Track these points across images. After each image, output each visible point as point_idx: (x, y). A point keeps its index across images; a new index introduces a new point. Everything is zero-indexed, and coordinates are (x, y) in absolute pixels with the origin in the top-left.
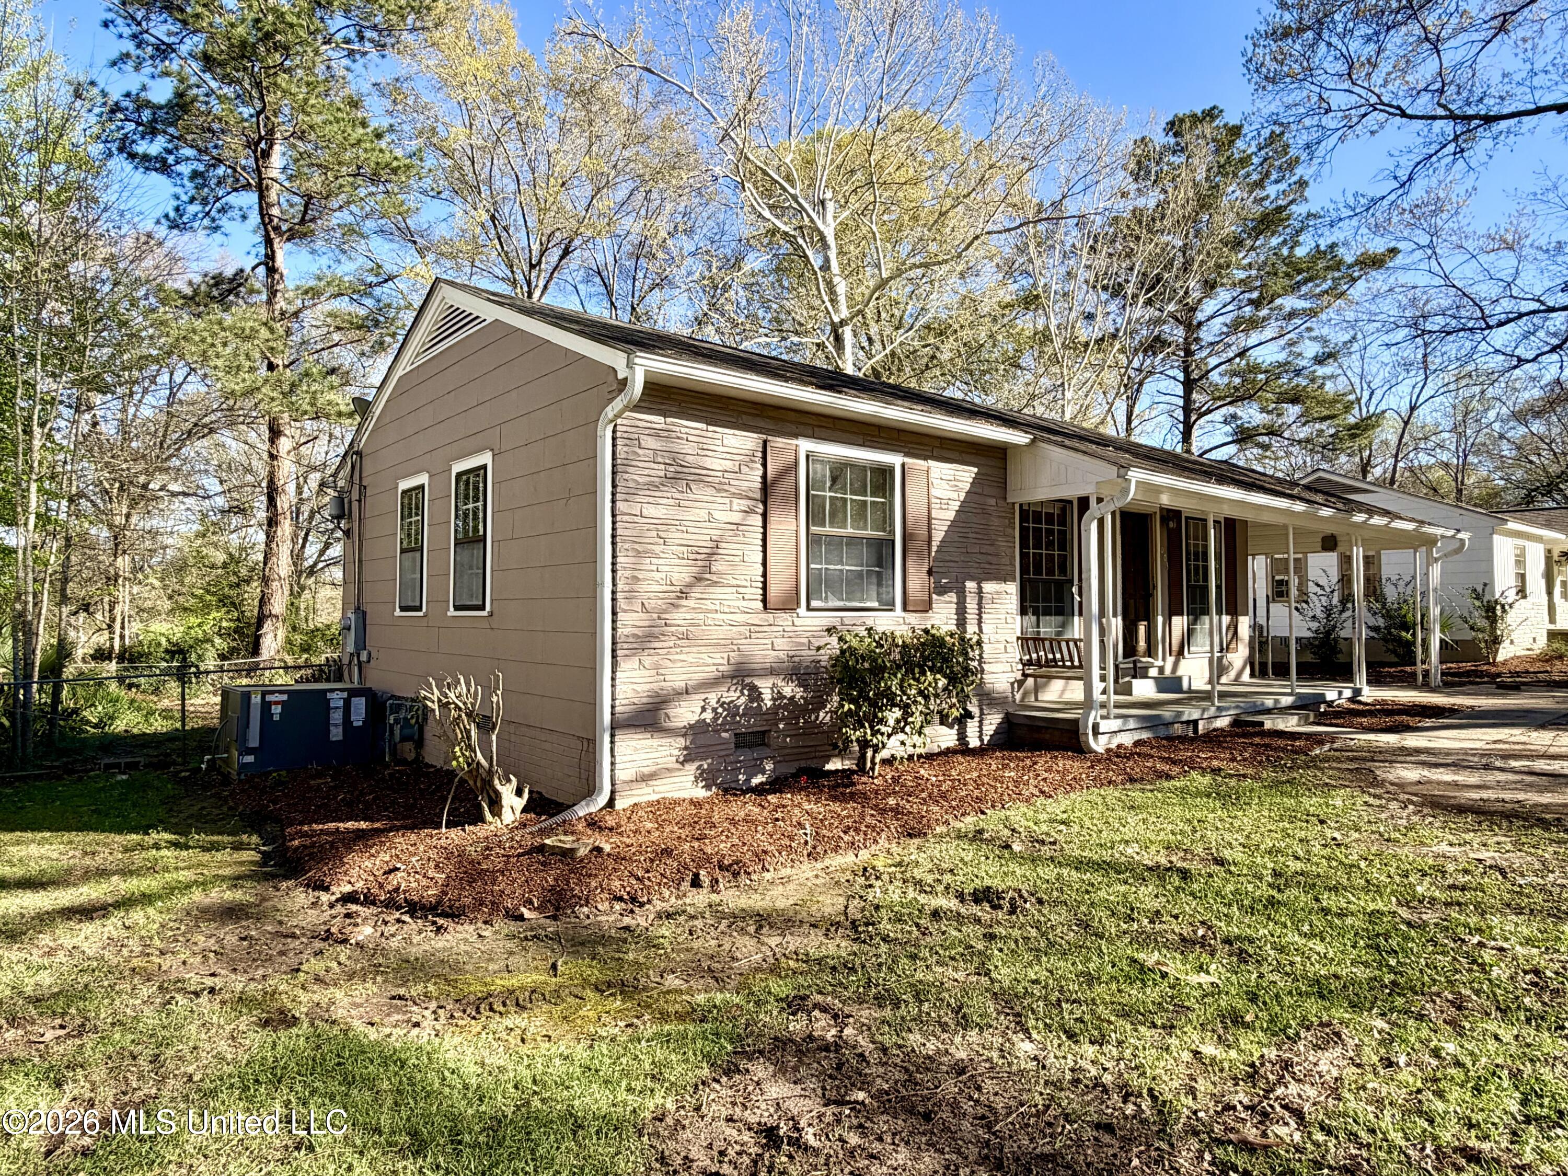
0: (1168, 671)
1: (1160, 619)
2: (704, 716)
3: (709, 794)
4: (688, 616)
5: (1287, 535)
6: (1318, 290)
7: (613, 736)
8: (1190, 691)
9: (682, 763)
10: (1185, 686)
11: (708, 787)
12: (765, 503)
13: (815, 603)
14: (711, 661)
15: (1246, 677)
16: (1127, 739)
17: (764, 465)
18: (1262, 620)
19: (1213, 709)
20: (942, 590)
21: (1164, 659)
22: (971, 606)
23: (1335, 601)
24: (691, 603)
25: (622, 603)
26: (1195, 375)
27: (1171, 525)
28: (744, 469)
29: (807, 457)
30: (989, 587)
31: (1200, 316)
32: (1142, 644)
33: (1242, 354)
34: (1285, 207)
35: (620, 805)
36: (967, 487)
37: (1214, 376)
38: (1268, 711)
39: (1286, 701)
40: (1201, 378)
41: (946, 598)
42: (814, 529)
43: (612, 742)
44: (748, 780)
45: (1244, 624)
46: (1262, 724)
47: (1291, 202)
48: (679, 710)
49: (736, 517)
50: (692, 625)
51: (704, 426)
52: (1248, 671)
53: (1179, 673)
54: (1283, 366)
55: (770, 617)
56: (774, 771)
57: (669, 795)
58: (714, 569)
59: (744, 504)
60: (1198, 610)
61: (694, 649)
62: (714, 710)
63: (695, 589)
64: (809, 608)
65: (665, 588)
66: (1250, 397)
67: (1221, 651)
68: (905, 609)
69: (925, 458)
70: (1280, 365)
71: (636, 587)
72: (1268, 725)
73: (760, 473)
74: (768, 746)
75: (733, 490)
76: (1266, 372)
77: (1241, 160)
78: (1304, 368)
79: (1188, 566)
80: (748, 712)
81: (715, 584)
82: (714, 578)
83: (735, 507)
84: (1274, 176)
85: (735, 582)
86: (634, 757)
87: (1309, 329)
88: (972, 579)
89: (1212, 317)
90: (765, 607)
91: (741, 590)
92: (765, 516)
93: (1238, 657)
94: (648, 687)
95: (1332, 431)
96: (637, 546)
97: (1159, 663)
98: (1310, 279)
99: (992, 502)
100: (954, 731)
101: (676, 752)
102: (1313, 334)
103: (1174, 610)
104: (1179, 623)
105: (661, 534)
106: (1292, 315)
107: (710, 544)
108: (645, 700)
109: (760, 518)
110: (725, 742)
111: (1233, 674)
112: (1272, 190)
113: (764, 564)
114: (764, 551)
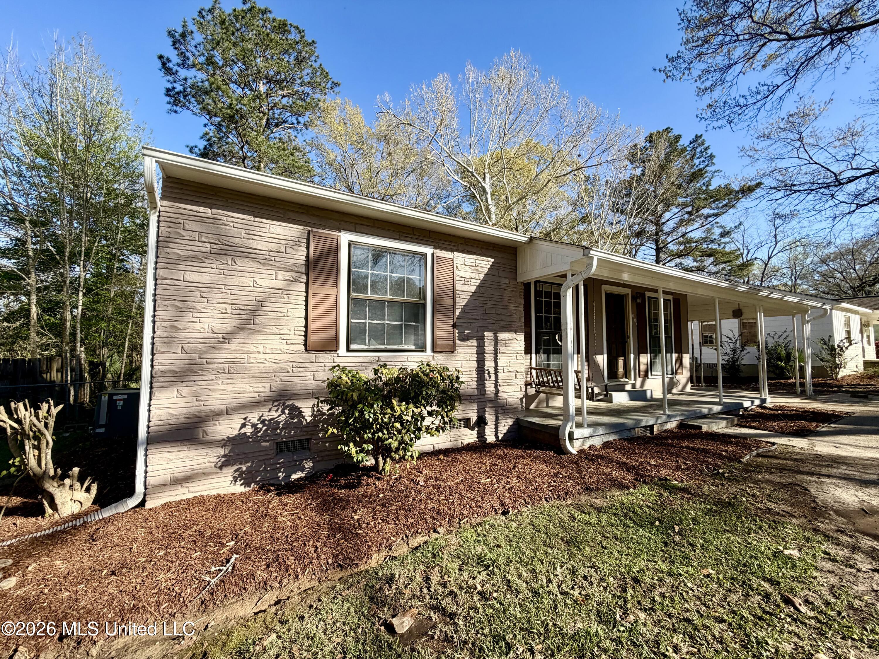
0: (638, 385)
1: (632, 356)
2: (243, 431)
3: (248, 489)
4: (229, 356)
5: (714, 304)
6: (720, 205)
7: (146, 450)
8: (652, 399)
9: (221, 468)
10: (649, 395)
11: (247, 484)
12: (307, 275)
13: (353, 347)
14: (251, 389)
15: (688, 389)
16: (597, 442)
17: (308, 248)
18: (697, 355)
19: (664, 417)
20: (464, 338)
21: (635, 379)
22: (489, 348)
23: (738, 345)
24: (233, 347)
25: (159, 346)
26: (661, 245)
27: (638, 301)
28: (289, 250)
29: (349, 245)
30: (502, 336)
31: (663, 220)
32: (621, 370)
33: (683, 236)
34: (704, 168)
35: (149, 505)
36: (486, 270)
37: (671, 246)
38: (705, 417)
39: (717, 408)
40: (664, 247)
41: (468, 343)
42: (353, 295)
43: (146, 455)
44: (288, 476)
45: (687, 359)
46: (700, 427)
47: (707, 166)
48: (219, 428)
49: (280, 284)
50: (234, 363)
51: (251, 218)
52: (689, 385)
53: (645, 387)
54: (704, 240)
55: (312, 357)
56: (313, 468)
57: (205, 494)
58: (257, 321)
59: (288, 275)
60: (655, 352)
61: (235, 381)
62: (254, 426)
63: (237, 336)
64: (348, 350)
65: (207, 335)
66: (687, 254)
67: (672, 374)
68: (433, 351)
69: (452, 251)
70: (703, 238)
71: (174, 334)
72: (705, 428)
73: (305, 254)
74: (309, 449)
75: (277, 264)
76: (696, 242)
77: (682, 150)
78: (715, 239)
79: (650, 325)
80: (287, 426)
81: (258, 332)
82: (257, 328)
83: (280, 277)
84: (698, 156)
85: (277, 331)
86: (168, 466)
87: (716, 223)
88: (490, 331)
89: (668, 220)
90: (306, 350)
91: (283, 337)
92: (307, 284)
93: (683, 377)
94: (185, 410)
95: (730, 268)
96: (177, 303)
97: (632, 382)
98: (717, 200)
99: (506, 281)
100: (475, 432)
101: (215, 460)
102: (719, 225)
103: (641, 350)
104: (645, 358)
105: (205, 295)
106: (708, 216)
107: (254, 303)
108: (183, 421)
109: (304, 286)
110: (266, 449)
111: (680, 387)
112: (697, 162)
113: (306, 318)
114: (307, 310)
